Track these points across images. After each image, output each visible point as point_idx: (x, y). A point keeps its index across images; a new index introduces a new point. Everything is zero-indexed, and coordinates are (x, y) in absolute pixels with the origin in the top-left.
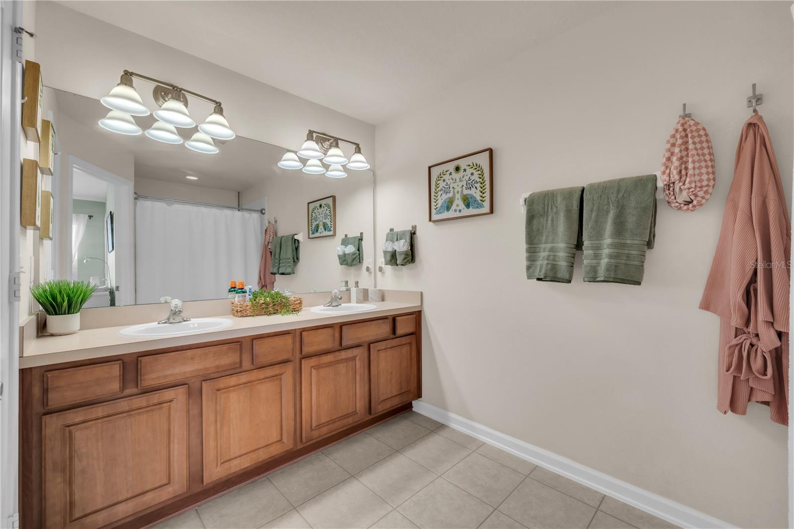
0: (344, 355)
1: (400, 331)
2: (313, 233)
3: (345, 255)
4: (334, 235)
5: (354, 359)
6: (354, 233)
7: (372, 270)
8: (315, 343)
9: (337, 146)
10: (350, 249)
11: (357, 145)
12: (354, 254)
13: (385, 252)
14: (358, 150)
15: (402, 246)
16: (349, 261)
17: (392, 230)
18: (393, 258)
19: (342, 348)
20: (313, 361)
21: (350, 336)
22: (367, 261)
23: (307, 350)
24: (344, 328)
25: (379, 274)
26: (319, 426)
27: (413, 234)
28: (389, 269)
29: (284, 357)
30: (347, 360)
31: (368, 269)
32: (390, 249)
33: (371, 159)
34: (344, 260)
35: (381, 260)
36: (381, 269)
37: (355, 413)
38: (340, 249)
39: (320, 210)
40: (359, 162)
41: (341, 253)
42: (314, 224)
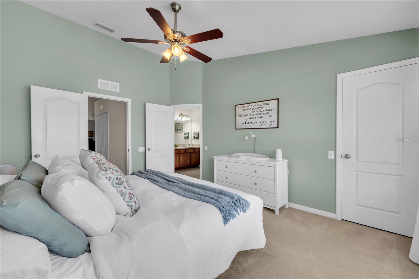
0: (186, 154)
1: (196, 151)
2: (177, 131)
3: (185, 137)
4: (182, 132)
5: (188, 155)
6: (187, 132)
7: (191, 140)
8: (182, 151)
9: (184, 117)
10: (186, 135)
11: (188, 116)
12: (187, 136)
13: (193, 137)
14: (188, 117)
15: (196, 136)
16: (186, 138)
17: (195, 132)
18: (194, 138)
19: (186, 153)
20: (182, 154)
21: (187, 151)
22: (190, 138)
23: (181, 152)
24: (186, 150)
25: (192, 141)
26: (182, 165)
27: (198, 133)
28: (194, 140)
29: (177, 153)
30: (186, 155)
31: (190, 140)
32: (194, 136)
33: (191, 119)
34: (185, 138)
35: (192, 138)
36: (193, 140)
37: (188, 164)
38: (184, 136)
39: (179, 126)
40: (188, 119)
41: (184, 137)
42: (177, 129)
